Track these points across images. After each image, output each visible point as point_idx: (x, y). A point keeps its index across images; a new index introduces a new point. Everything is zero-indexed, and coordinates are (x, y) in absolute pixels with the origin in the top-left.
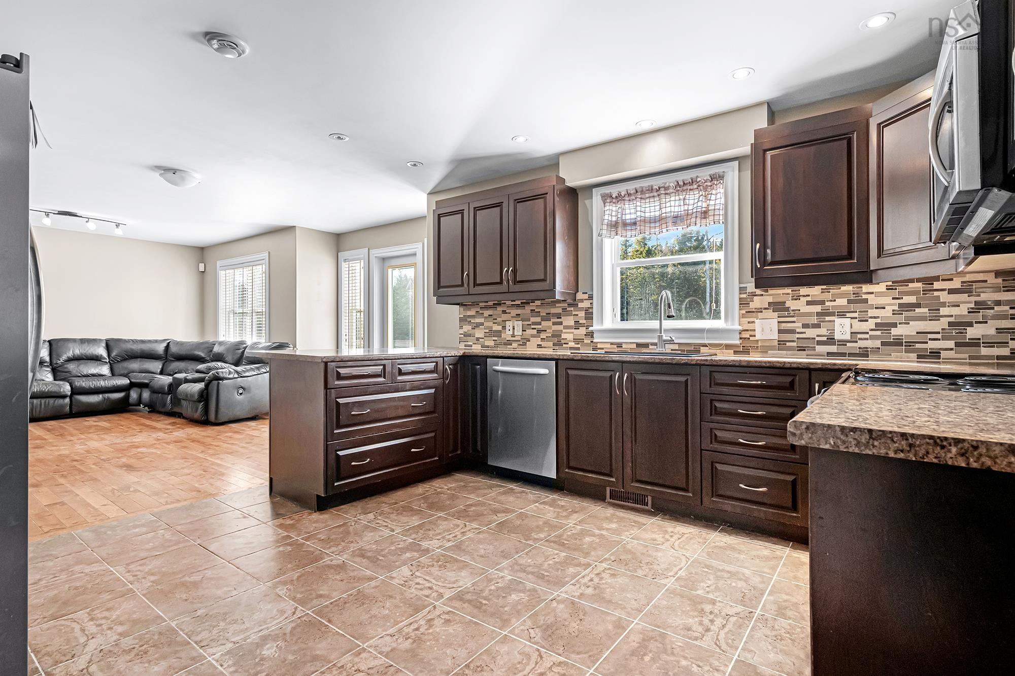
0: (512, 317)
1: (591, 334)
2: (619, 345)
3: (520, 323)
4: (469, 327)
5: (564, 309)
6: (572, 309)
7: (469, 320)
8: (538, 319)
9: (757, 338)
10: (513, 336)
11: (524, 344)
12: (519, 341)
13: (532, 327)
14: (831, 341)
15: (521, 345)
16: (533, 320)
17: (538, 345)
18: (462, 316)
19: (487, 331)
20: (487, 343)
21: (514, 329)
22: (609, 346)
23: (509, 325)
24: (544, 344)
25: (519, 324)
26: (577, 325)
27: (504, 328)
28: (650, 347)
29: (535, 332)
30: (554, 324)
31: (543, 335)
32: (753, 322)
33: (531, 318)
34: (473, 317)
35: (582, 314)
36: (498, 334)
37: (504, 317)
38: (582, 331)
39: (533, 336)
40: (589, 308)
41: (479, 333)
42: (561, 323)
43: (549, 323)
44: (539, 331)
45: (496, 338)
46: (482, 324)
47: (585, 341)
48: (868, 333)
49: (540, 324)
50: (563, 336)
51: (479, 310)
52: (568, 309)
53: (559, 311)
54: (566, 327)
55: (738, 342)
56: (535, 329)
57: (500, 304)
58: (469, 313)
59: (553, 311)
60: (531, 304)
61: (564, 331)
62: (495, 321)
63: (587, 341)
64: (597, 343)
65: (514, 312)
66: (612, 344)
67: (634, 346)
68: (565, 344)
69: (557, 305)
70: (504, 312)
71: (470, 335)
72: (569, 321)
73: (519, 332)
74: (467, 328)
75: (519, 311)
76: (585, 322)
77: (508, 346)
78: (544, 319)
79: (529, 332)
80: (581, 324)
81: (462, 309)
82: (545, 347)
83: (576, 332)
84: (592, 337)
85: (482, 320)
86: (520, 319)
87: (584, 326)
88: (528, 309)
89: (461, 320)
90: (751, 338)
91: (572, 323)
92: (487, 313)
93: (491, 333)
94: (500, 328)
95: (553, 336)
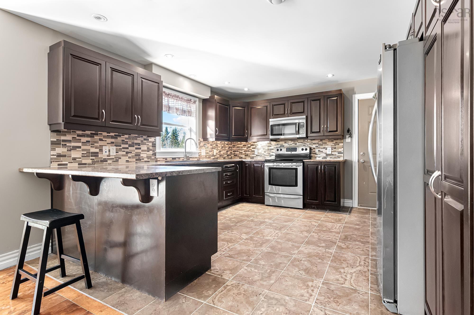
0: (107, 143)
1: (155, 154)
2: (166, 159)
3: (115, 147)
4: (65, 150)
5: (142, 141)
6: (146, 141)
7: (64, 143)
8: (127, 146)
9: (202, 155)
10: (109, 156)
11: (117, 161)
12: (113, 159)
13: (123, 150)
14: (213, 155)
15: (114, 161)
16: (123, 146)
17: (126, 161)
18: (55, 140)
19: (85, 152)
20: (84, 162)
21: (109, 151)
22: (162, 159)
23: (105, 149)
24: (130, 160)
25: (113, 149)
26: (149, 150)
27: (101, 150)
28: (177, 159)
29: (124, 153)
30: (136, 149)
31: (130, 155)
32: (201, 150)
33: (122, 145)
34: (70, 141)
35: (151, 144)
36: (95, 154)
37: (101, 143)
38: (151, 152)
39: (123, 155)
40: (154, 142)
41: (75, 154)
42: (140, 149)
43: (133, 148)
44: (127, 153)
45: (94, 158)
46: (80, 147)
47: (152, 158)
48: (218, 153)
49: (128, 148)
50: (141, 155)
51: (76, 136)
52: (144, 141)
53: (139, 142)
54: (143, 151)
55: (198, 156)
56: (125, 151)
57: (97, 134)
58: (63, 138)
59: (136, 141)
60: (122, 136)
61: (142, 152)
62: (92, 146)
63: (153, 158)
64: (157, 158)
65: (109, 140)
66: (163, 158)
67: (171, 159)
68: (142, 159)
69: (138, 139)
70: (101, 140)
71: (65, 156)
72: (144, 147)
73: (113, 153)
74: (60, 150)
75: (113, 140)
76: (152, 148)
77: (104, 163)
78: (130, 146)
79: (120, 153)
80: (150, 149)
81: (55, 134)
82: (131, 162)
83: (148, 153)
84: (155, 155)
85: (80, 144)
86: (114, 145)
87: (152, 150)
88: (119, 139)
89: (53, 143)
90: (201, 155)
91: (146, 149)
92: (84, 139)
93: (88, 154)
94: (97, 150)
95: (136, 155)
